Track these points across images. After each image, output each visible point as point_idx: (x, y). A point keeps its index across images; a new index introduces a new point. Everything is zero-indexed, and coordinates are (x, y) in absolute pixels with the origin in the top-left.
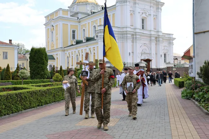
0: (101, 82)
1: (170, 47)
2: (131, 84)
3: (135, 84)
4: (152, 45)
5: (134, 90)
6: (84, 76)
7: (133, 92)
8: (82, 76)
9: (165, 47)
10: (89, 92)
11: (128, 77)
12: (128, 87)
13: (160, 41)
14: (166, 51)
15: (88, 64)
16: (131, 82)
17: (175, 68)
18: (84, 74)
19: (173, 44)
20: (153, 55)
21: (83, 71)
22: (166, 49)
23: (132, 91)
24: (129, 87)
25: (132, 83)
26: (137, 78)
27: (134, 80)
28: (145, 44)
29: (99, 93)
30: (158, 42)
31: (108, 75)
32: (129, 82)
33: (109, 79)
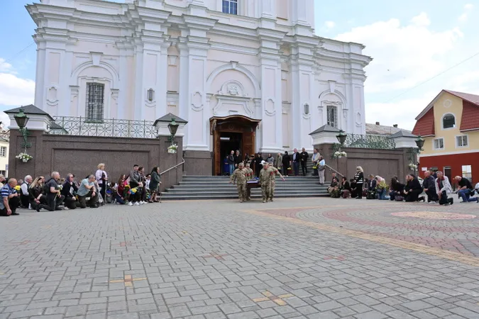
1: (351, 84)
4: (263, 67)
9: (332, 85)
13: (300, 56)
14: (335, 99)
17: (344, 149)
19: (363, 77)
20: (266, 105)
22: (336, 91)
28: (231, 62)
30: (292, 62)
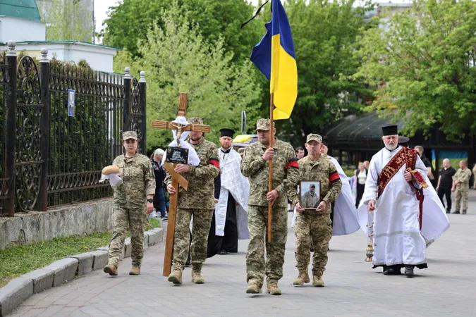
0: (265, 179)
2: (313, 187)
3: (325, 186)
5: (322, 203)
6: (176, 162)
7: (317, 209)
8: (171, 161)
10: (187, 207)
11: (304, 165)
12: (303, 194)
15: (189, 128)
16: (312, 180)
18: (176, 155)
21: (172, 148)
23: (316, 207)
24: (307, 195)
25: (317, 184)
26: (330, 168)
27: (322, 176)
29: (259, 204)
31: (281, 161)
32: (309, 181)
33: (286, 170)
